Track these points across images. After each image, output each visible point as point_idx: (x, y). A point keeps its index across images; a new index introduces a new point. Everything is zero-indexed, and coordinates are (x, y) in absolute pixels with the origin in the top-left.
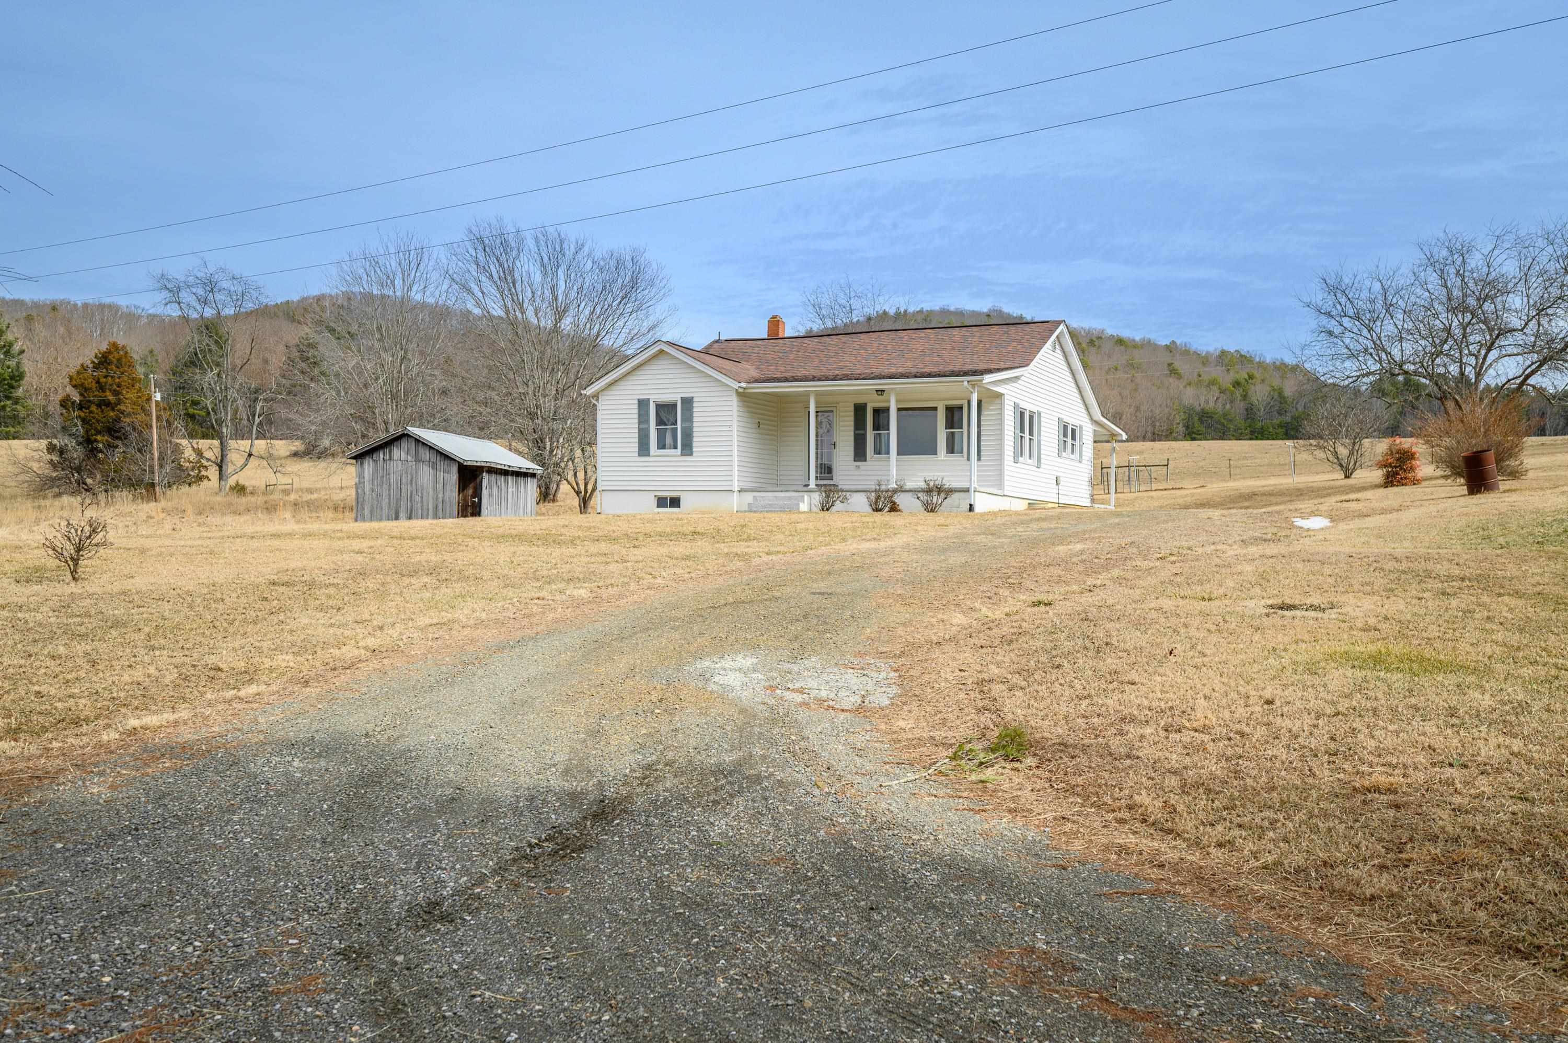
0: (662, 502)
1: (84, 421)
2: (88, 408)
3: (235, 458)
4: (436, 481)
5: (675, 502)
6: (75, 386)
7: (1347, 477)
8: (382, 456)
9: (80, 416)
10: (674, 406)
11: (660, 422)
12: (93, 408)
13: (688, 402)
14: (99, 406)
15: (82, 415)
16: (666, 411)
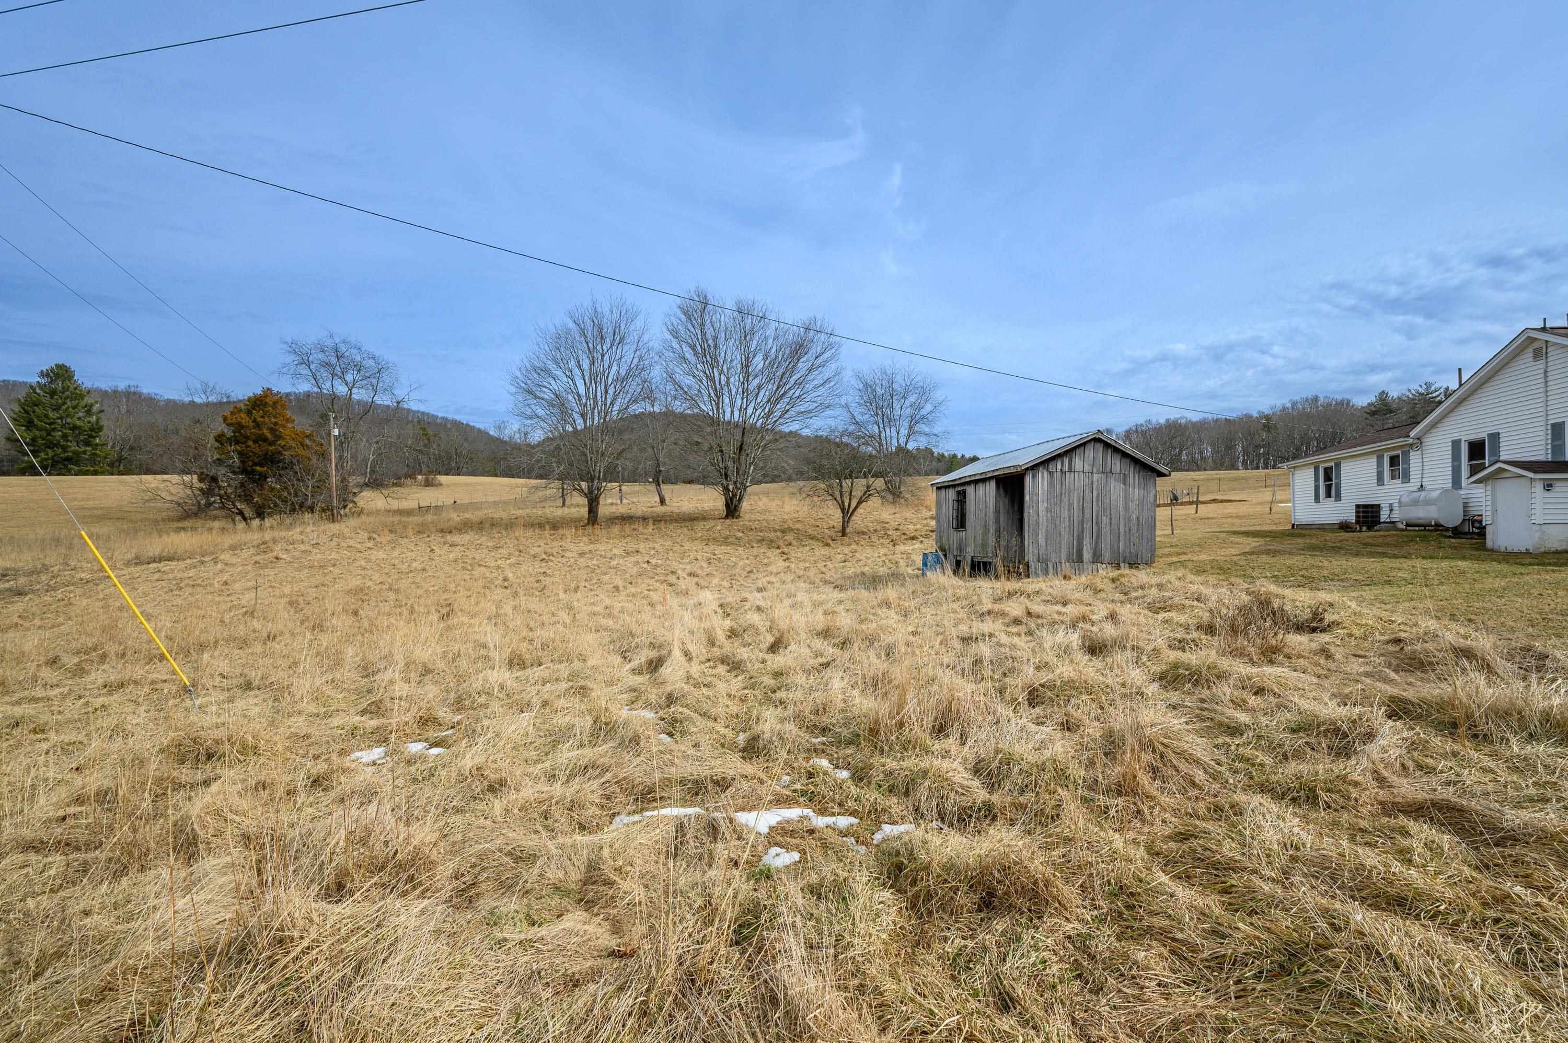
1: (241, 454)
2: (245, 443)
4: (1127, 499)
6: (228, 425)
8: (1059, 467)
9: (236, 450)
12: (250, 443)
14: (255, 442)
15: (239, 448)
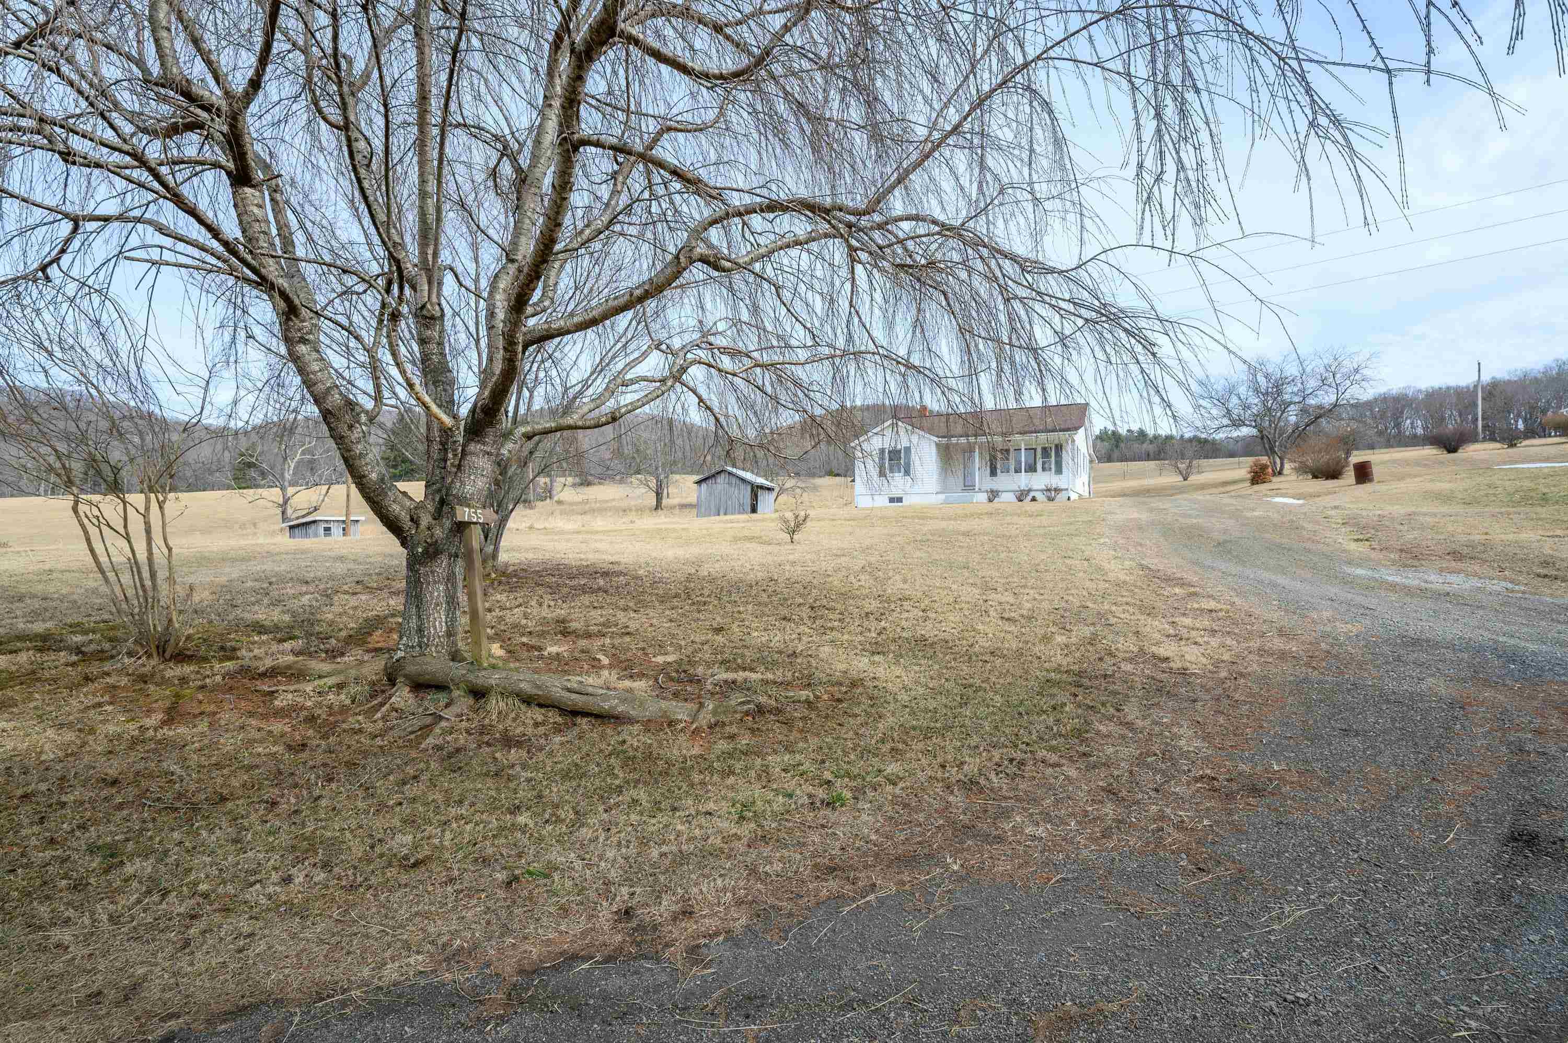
0: (892, 500)
3: (557, 486)
4: (739, 494)
5: (900, 500)
7: (1185, 479)
8: (711, 481)
10: (900, 451)
11: (890, 460)
13: (908, 450)
16: (895, 454)
